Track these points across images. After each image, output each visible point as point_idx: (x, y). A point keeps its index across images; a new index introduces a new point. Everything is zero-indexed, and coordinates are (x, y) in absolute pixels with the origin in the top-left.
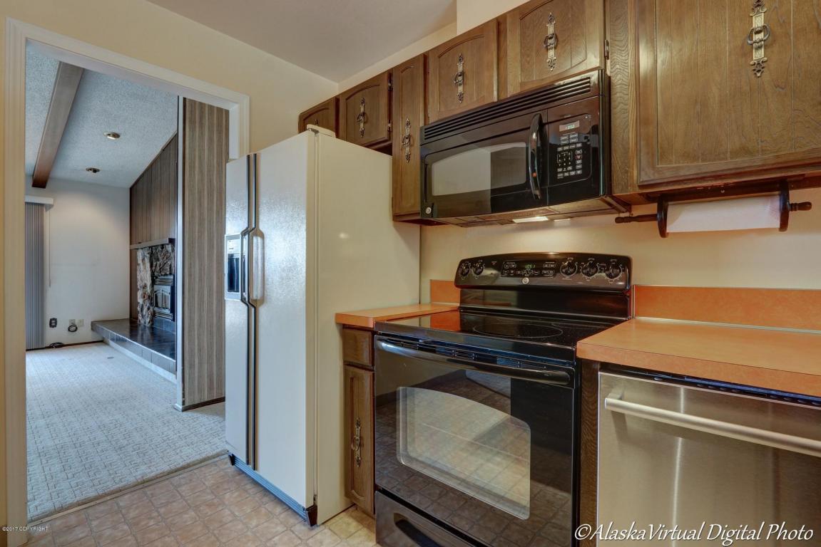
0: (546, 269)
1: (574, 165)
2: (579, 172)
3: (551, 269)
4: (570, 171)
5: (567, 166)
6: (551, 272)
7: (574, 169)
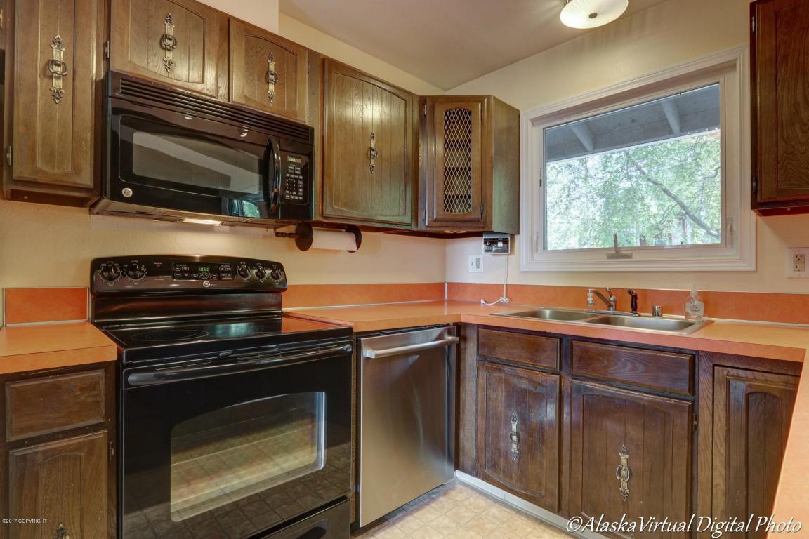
0: (224, 272)
1: (298, 192)
2: (301, 198)
3: (228, 272)
4: (294, 195)
5: (293, 191)
6: (229, 275)
7: (297, 195)
